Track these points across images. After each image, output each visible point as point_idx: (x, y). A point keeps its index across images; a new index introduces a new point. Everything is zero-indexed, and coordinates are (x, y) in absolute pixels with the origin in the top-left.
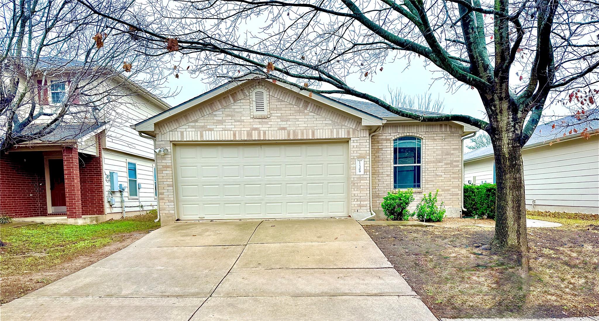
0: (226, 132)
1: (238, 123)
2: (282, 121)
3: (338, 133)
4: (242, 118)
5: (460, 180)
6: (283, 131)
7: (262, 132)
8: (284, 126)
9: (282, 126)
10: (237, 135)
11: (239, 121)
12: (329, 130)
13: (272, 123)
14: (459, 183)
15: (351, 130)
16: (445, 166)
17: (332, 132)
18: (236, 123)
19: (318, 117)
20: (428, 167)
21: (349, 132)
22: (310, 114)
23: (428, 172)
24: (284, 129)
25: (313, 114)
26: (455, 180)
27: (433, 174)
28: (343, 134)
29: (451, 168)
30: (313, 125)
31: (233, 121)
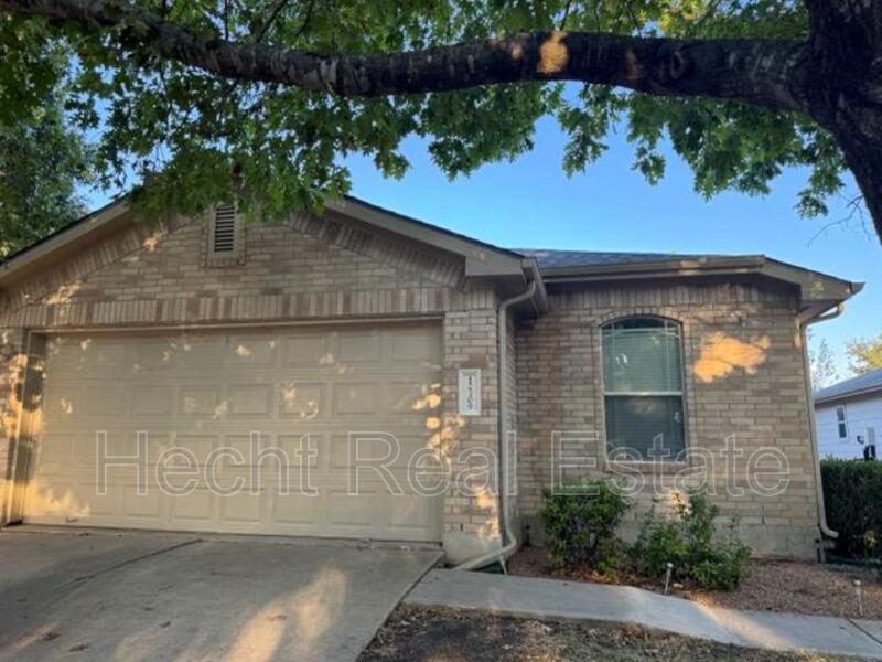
0: (143, 302)
1: (170, 281)
2: (273, 272)
3: (410, 300)
4: (182, 268)
5: (807, 441)
6: (273, 298)
7: (222, 300)
8: (276, 285)
9: (271, 285)
10: (165, 310)
11: (173, 276)
12: (389, 294)
13: (248, 279)
14: (802, 449)
15: (446, 290)
16: (754, 400)
17: (395, 297)
18: (165, 282)
19: (360, 259)
20: (704, 400)
21: (439, 297)
22: (343, 253)
23: (704, 414)
24: (276, 291)
25: (348, 253)
26: (791, 441)
27: (719, 420)
28: (423, 304)
29: (775, 406)
30: (349, 281)
31: (161, 276)
